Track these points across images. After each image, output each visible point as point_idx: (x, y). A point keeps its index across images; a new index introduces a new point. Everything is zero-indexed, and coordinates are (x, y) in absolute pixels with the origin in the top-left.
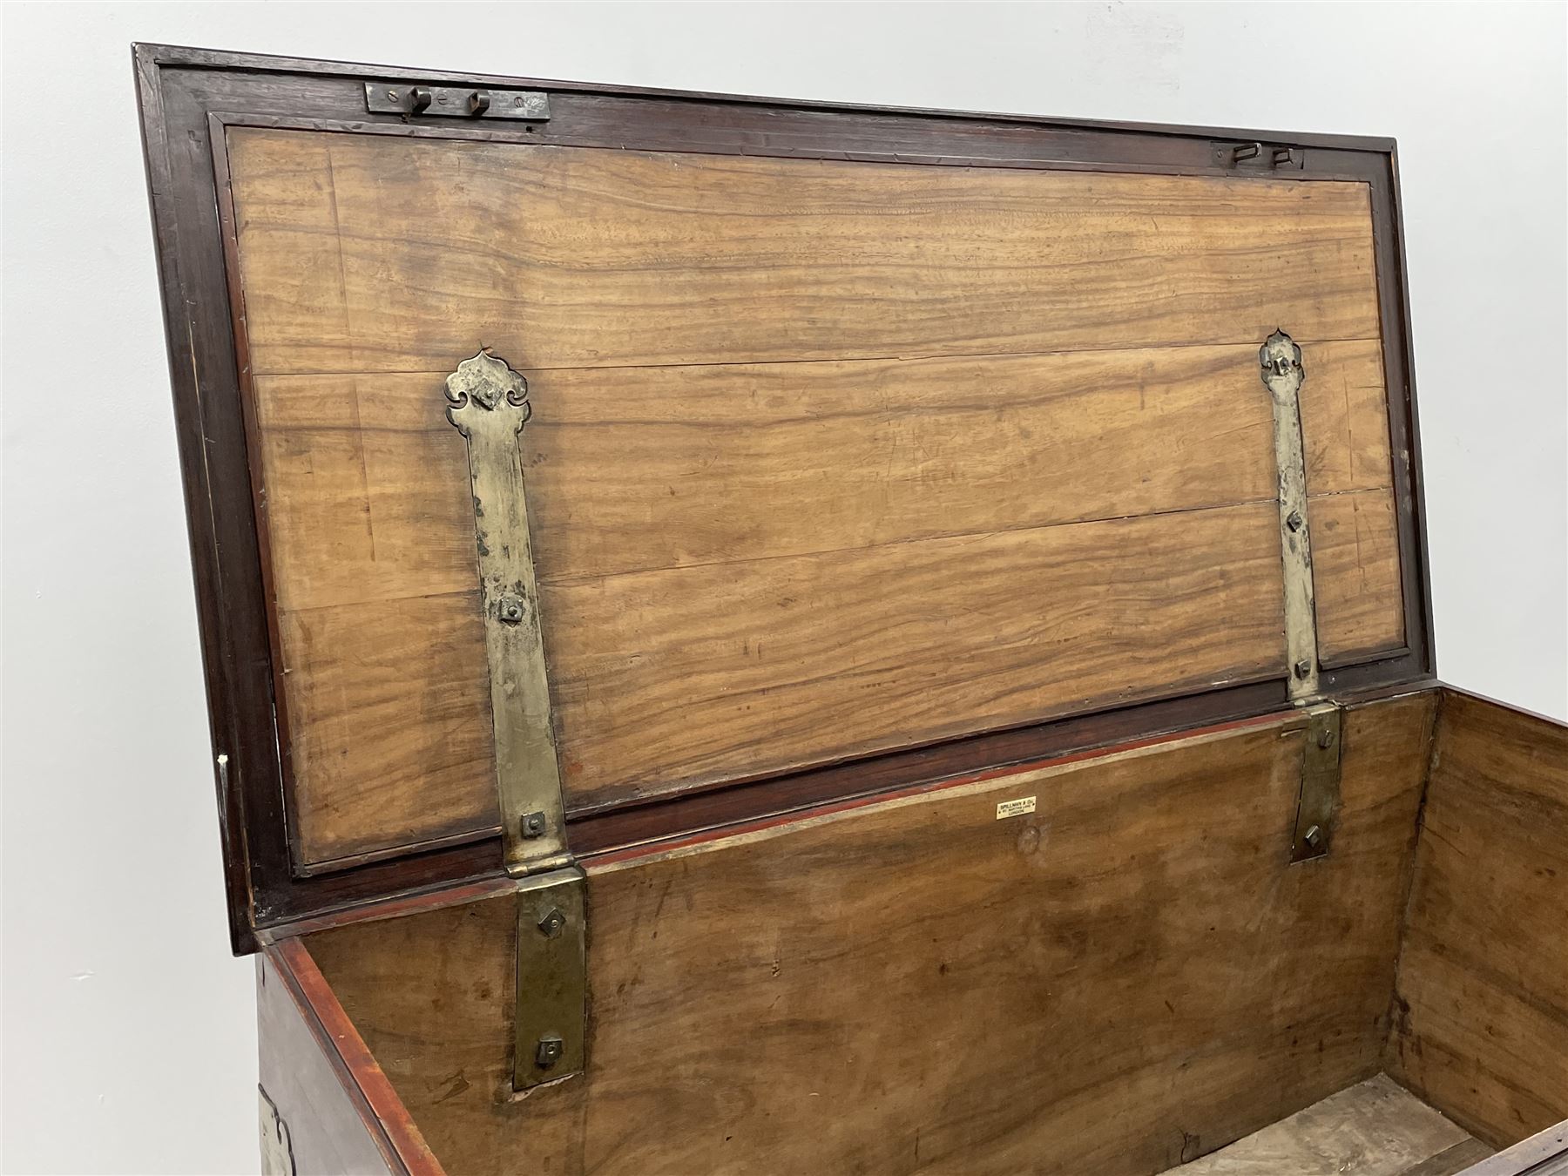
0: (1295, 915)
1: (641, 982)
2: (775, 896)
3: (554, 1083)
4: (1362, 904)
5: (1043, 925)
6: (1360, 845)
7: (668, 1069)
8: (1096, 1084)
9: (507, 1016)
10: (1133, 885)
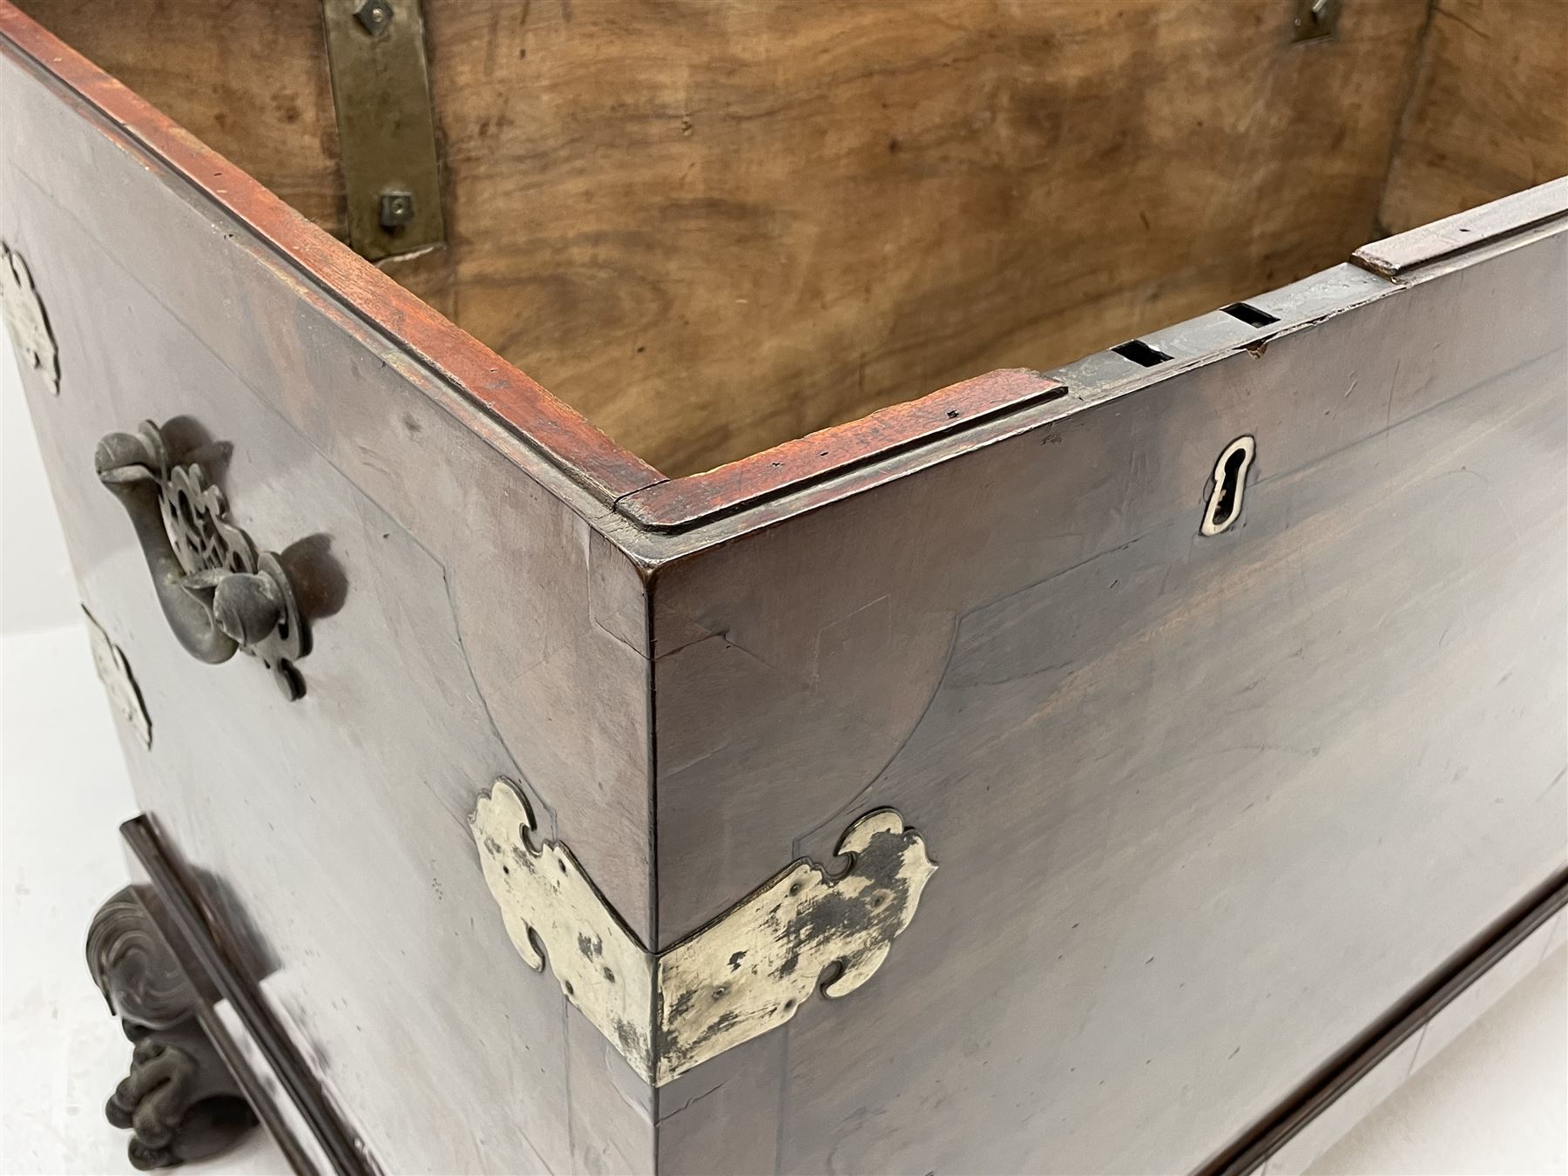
0: (1288, 112)
1: (511, 123)
2: (683, 16)
3: (409, 256)
4: (1358, 107)
5: (1012, 98)
6: (1368, 29)
7: (557, 251)
8: (1060, 312)
9: (329, 152)
10: (1118, 53)
